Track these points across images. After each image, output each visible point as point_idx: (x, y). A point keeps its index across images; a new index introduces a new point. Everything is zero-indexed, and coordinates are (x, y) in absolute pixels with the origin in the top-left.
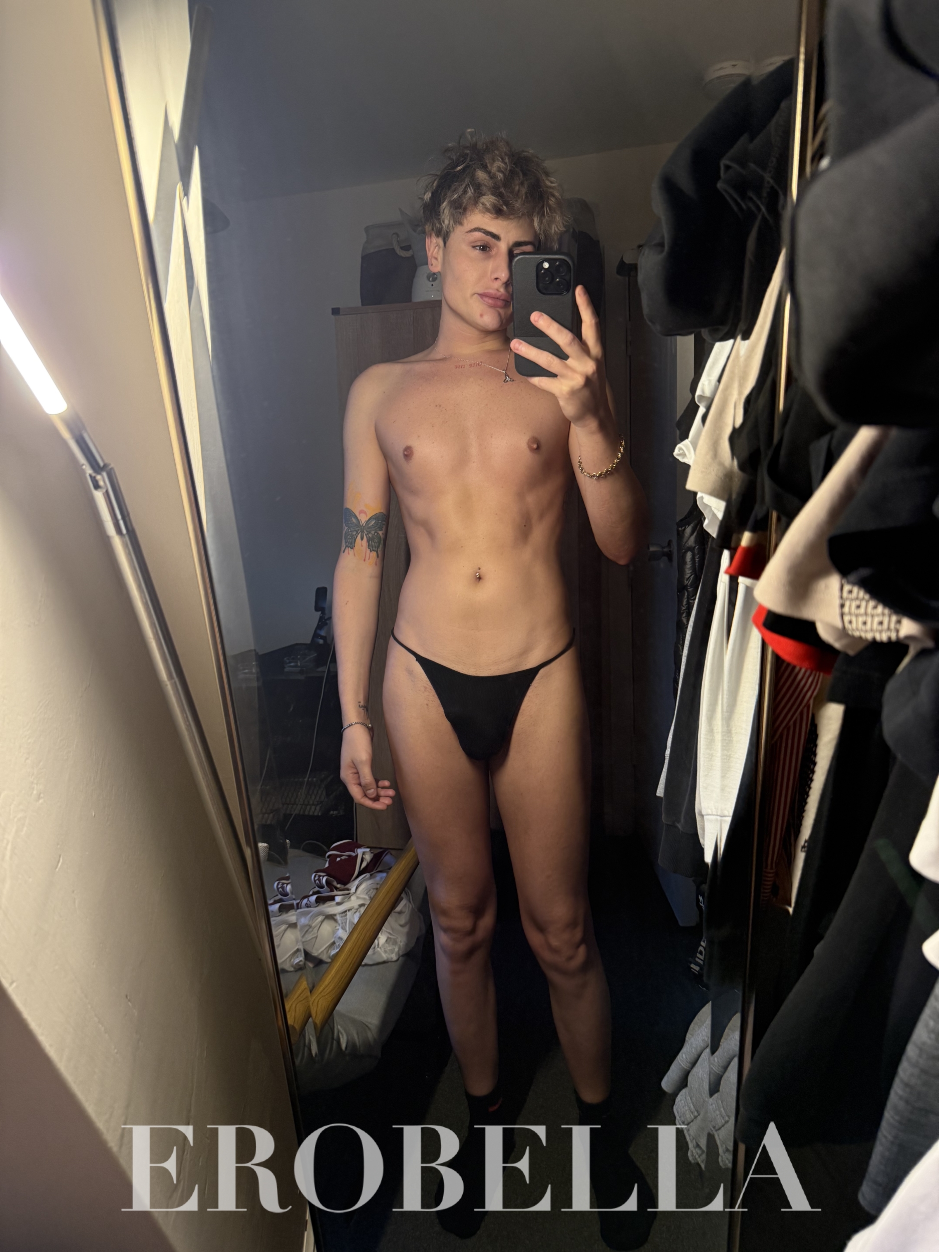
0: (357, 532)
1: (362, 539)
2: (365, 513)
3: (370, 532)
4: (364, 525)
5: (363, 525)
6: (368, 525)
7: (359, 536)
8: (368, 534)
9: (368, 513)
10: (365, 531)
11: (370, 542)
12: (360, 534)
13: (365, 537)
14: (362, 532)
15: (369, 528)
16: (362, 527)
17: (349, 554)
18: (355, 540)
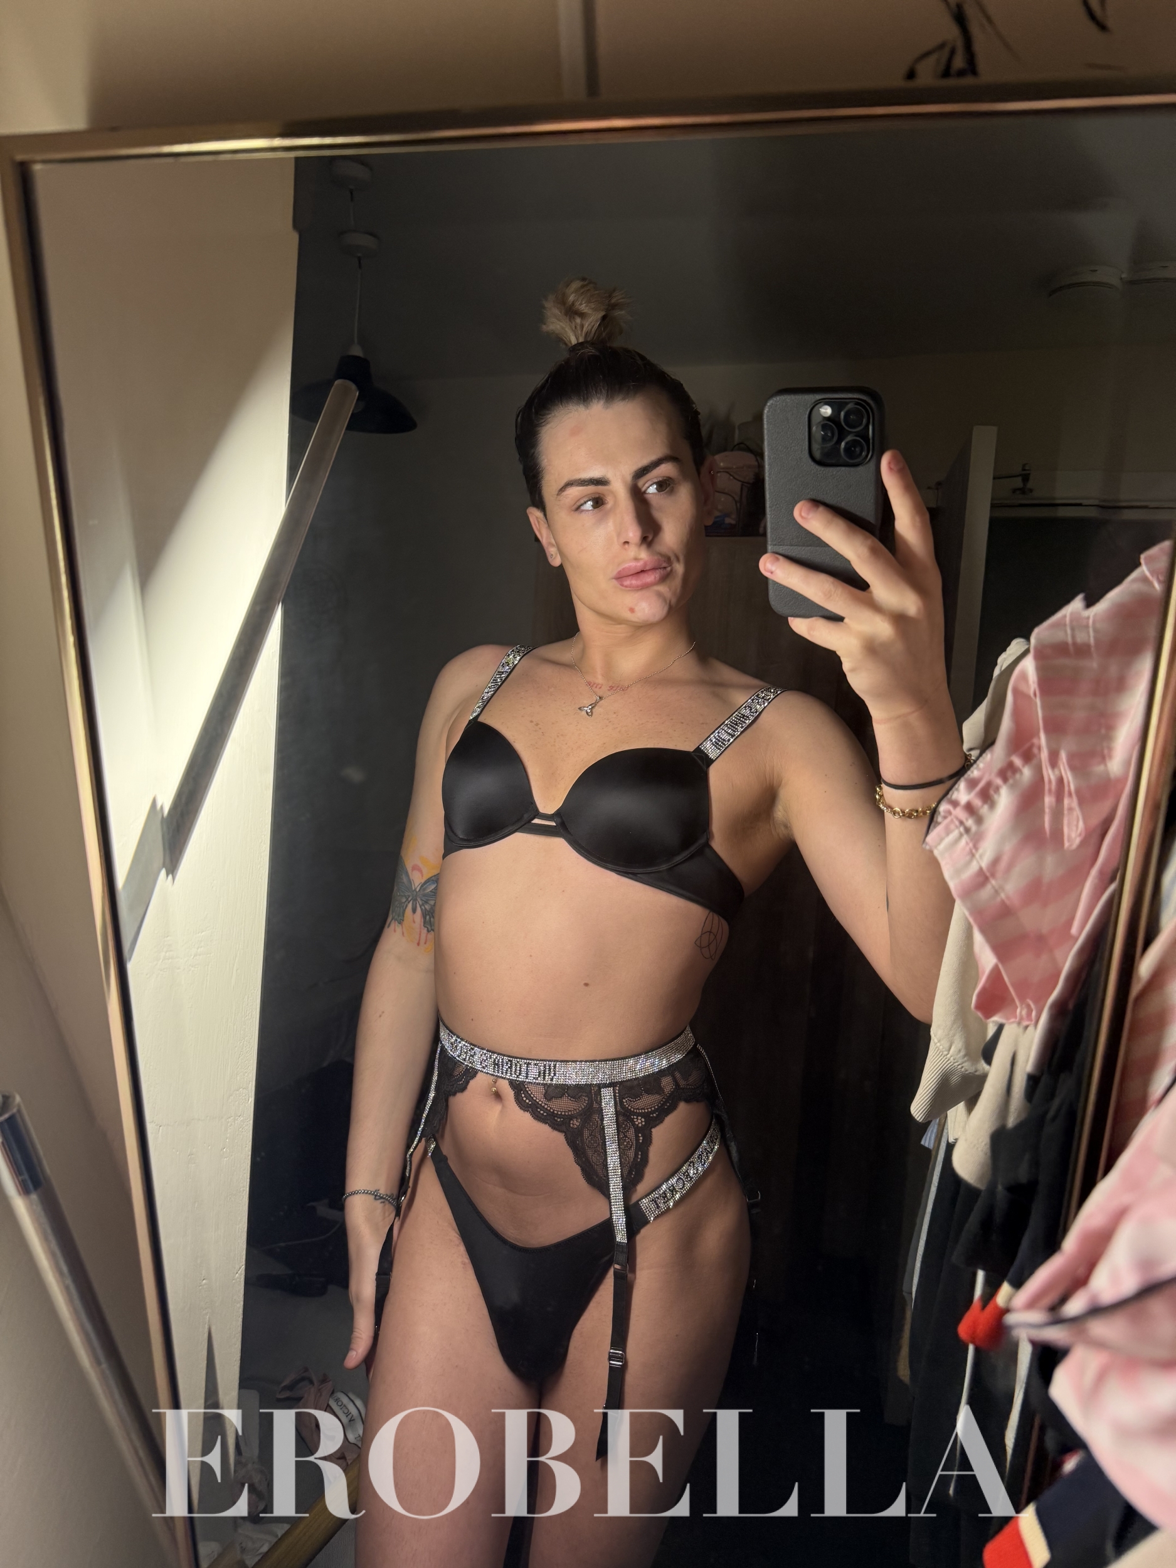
0: (407, 899)
1: (414, 911)
2: (420, 871)
3: (426, 902)
4: (418, 890)
5: (415, 889)
6: (424, 890)
7: (410, 906)
8: (423, 905)
9: (425, 871)
10: (419, 899)
11: (428, 917)
12: (411, 902)
13: (419, 910)
14: (415, 900)
15: (424, 895)
16: (415, 893)
17: (395, 931)
18: (404, 911)
